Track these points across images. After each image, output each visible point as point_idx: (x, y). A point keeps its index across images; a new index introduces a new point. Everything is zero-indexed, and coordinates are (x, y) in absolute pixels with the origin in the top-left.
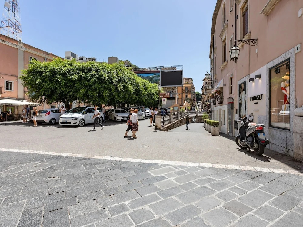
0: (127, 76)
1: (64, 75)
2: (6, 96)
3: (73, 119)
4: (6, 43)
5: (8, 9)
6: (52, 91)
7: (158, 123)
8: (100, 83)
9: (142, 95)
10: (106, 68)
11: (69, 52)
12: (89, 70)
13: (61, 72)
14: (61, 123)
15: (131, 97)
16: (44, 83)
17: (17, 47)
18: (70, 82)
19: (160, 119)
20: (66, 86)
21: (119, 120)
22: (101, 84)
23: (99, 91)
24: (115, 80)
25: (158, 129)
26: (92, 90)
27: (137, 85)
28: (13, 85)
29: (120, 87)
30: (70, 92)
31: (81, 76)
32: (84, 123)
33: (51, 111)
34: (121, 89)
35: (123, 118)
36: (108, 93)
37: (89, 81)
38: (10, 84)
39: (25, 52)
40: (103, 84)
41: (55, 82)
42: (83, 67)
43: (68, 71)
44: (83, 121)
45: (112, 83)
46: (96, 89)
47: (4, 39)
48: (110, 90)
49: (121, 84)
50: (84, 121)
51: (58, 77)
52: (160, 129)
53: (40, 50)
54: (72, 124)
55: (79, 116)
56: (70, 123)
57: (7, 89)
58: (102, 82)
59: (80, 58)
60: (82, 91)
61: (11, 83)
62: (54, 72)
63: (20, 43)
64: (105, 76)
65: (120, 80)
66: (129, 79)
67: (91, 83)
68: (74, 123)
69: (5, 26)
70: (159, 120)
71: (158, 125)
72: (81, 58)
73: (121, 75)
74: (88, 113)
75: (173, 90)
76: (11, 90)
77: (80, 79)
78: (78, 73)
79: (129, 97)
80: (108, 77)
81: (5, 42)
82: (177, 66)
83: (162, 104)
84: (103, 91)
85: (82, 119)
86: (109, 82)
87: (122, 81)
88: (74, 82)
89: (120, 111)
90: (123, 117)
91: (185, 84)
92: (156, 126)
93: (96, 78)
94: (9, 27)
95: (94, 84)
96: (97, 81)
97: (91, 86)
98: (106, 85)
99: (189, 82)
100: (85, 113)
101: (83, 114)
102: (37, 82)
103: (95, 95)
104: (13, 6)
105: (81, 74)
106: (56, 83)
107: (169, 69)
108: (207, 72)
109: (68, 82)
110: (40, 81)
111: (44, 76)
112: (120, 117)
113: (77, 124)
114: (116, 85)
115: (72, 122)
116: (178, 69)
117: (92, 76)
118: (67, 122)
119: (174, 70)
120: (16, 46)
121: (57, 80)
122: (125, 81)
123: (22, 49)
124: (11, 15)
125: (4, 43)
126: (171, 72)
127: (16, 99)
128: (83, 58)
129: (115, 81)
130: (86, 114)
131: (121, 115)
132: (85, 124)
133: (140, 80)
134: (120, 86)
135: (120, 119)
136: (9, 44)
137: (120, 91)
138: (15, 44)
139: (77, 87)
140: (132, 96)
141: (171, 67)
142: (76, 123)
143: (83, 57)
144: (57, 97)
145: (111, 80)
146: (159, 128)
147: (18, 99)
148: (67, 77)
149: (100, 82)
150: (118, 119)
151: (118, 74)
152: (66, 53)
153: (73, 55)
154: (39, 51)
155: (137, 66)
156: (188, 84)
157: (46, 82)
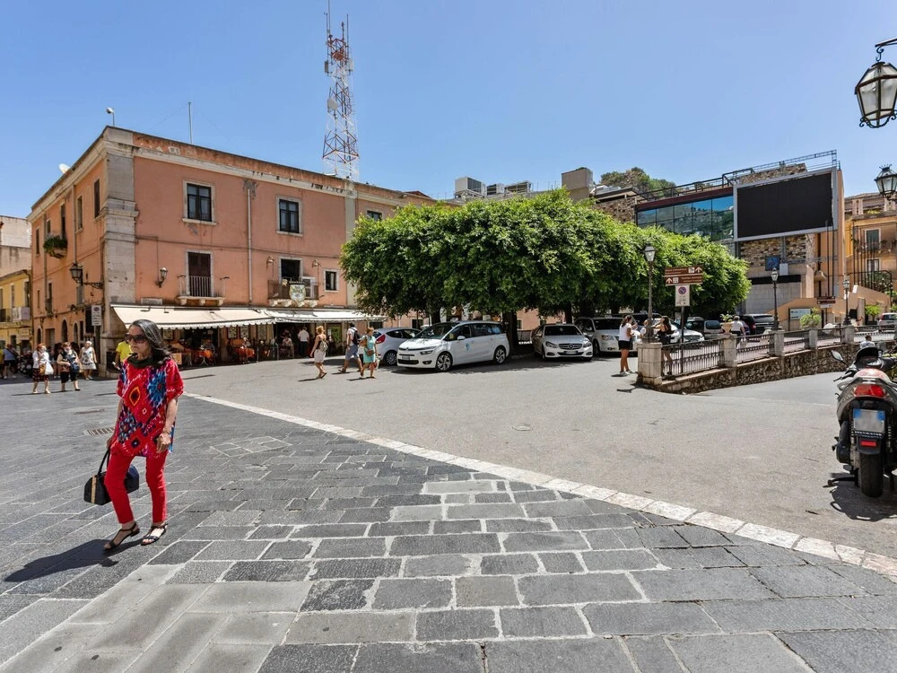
0: (575, 227)
1: (414, 244)
2: (327, 303)
3: (424, 351)
4: (324, 190)
5: (333, 113)
6: (394, 286)
7: (645, 366)
8: (492, 256)
9: (634, 278)
10: (507, 213)
11: (463, 179)
12: (468, 224)
13: (409, 238)
14: (401, 361)
15: (593, 286)
16: (377, 270)
17: (344, 194)
18: (427, 261)
19: (652, 352)
20: (419, 271)
21: (553, 354)
22: (494, 259)
23: (491, 278)
24: (533, 243)
25: (646, 383)
26: (474, 278)
27: (615, 249)
28: (338, 277)
29: (547, 260)
30: (426, 286)
31: (447, 242)
32: (449, 364)
33: (387, 334)
34: (551, 267)
35: (562, 351)
36: (514, 283)
37: (465, 254)
38: (332, 275)
39: (357, 200)
40: (500, 260)
41: (398, 264)
42: (452, 221)
43: (421, 234)
44: (446, 358)
45: (523, 252)
46: (482, 275)
47: (320, 183)
48: (520, 271)
49: (552, 252)
50: (450, 356)
51: (402, 251)
52: (652, 386)
53: (387, 190)
54: (420, 365)
55: (436, 344)
56: (417, 362)
57: (328, 288)
58: (498, 253)
59: (488, 190)
60: (449, 284)
61: (335, 273)
62: (394, 241)
63: (348, 182)
64: (505, 236)
65: (550, 241)
66: (581, 234)
67: (470, 260)
68: (424, 363)
69: (330, 150)
70: (649, 357)
71: (646, 373)
72: (492, 190)
73: (553, 226)
74: (459, 337)
75: (791, 248)
76: (335, 289)
77: (447, 251)
78: (443, 238)
79: (583, 287)
80: (511, 236)
81: (321, 187)
82: (807, 158)
83: (677, 305)
84: (501, 276)
85: (445, 353)
86: (515, 251)
87: (557, 243)
88: (435, 260)
89: (561, 330)
90: (562, 346)
91: (867, 217)
92: (640, 376)
93: (482, 244)
94: (337, 152)
95: (477, 260)
96: (483, 254)
97: (470, 267)
98: (507, 261)
99: (885, 210)
100: (451, 337)
101: (447, 339)
102: (365, 270)
103: (481, 290)
104: (343, 103)
105: (447, 239)
106: (400, 267)
107: (771, 173)
108: (886, 169)
109: (422, 261)
110: (370, 267)
111: (378, 252)
112: (555, 346)
113: (432, 365)
114: (536, 257)
115: (421, 359)
116: (813, 166)
117: (474, 239)
118: (412, 358)
119: (797, 175)
120: (342, 190)
121: (402, 260)
122: (565, 241)
123: (351, 197)
124: (340, 124)
125: (319, 190)
126: (782, 183)
127: (345, 308)
128: (495, 189)
129: (533, 246)
130: (455, 339)
131: (558, 340)
132: (454, 364)
133: (622, 232)
134: (550, 257)
135: (556, 351)
136: (328, 190)
137: (549, 271)
138: (339, 187)
139: (440, 273)
140: (596, 285)
141: (782, 164)
142: (430, 362)
143: (495, 185)
144: (405, 300)
145: (521, 243)
146: (649, 380)
147: (347, 308)
148: (420, 249)
149: (492, 254)
150: (549, 354)
151: (542, 225)
152: (458, 182)
153: (474, 185)
154: (384, 193)
155: (669, 180)
156: (882, 216)
157: (382, 267)
